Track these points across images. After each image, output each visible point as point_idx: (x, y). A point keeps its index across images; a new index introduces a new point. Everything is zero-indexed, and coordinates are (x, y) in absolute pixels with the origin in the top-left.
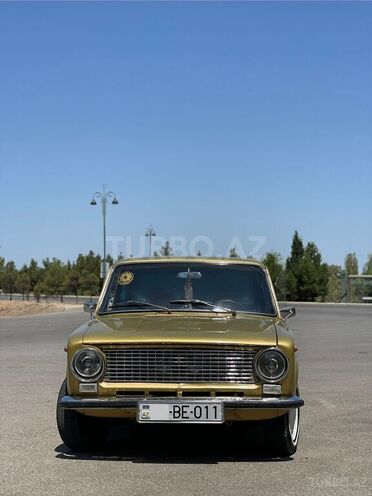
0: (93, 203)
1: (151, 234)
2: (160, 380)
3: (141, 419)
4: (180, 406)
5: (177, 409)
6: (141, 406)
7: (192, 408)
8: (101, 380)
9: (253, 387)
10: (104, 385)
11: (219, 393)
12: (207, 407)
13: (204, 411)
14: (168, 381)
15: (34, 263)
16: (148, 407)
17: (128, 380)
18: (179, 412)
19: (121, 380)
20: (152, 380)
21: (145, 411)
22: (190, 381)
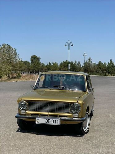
0: (66, 46)
1: (85, 55)
2: (43, 111)
3: (36, 123)
4: (48, 119)
5: (47, 120)
6: (37, 119)
7: (51, 120)
8: (27, 110)
9: (70, 114)
10: (27, 112)
11: (60, 116)
12: (55, 120)
13: (54, 121)
14: (45, 112)
15: (50, 64)
16: (39, 119)
17: (34, 111)
18: (47, 121)
19: (32, 111)
20: (41, 111)
21: (38, 120)
22: (52, 112)
